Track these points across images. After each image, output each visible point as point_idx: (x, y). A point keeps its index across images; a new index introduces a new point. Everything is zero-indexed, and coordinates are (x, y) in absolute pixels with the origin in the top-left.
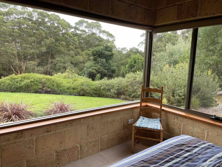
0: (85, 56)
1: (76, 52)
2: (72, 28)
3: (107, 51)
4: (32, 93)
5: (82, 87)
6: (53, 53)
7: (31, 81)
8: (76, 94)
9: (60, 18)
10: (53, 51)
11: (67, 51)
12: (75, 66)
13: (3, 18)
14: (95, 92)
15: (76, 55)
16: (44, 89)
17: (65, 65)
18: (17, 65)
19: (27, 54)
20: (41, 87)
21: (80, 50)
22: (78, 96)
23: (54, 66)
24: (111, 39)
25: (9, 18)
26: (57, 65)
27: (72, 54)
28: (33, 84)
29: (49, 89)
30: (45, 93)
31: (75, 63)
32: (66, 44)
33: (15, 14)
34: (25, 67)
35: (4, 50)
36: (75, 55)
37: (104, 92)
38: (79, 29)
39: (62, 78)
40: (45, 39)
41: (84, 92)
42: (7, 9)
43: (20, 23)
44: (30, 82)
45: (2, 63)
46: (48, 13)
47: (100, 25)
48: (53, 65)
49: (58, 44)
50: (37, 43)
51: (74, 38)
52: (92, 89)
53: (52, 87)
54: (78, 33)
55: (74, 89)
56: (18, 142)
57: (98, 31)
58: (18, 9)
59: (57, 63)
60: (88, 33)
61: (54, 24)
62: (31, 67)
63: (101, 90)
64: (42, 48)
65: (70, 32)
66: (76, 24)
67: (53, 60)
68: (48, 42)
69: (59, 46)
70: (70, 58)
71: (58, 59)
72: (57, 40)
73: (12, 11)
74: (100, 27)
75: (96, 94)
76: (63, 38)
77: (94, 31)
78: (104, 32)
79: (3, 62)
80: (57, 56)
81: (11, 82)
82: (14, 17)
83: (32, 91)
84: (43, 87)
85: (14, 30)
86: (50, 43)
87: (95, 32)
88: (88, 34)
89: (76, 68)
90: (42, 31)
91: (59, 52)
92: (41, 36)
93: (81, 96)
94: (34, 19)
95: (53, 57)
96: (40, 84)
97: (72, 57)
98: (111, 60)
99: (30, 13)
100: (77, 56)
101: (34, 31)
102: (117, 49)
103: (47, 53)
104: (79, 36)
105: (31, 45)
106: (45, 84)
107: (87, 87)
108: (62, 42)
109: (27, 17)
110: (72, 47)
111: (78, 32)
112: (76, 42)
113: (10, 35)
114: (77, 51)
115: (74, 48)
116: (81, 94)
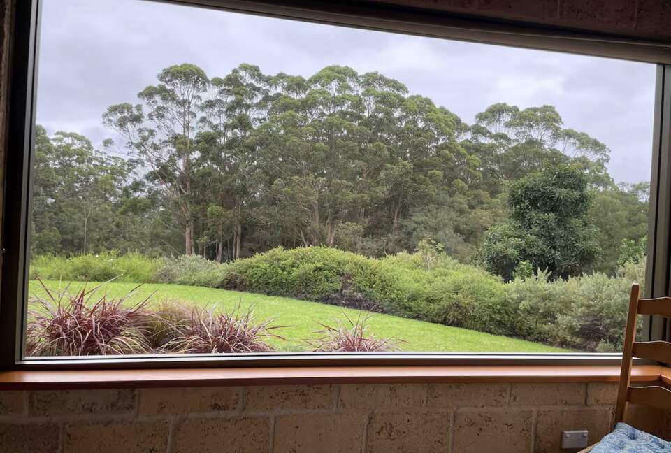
0: (501, 211)
1: (474, 199)
2: (466, 129)
3: (561, 186)
4: (316, 300)
5: (455, 296)
6: (406, 201)
7: (317, 269)
8: (435, 319)
9: (434, 106)
10: (406, 197)
11: (447, 197)
12: (465, 241)
13: (294, 117)
14: (497, 317)
15: (472, 207)
16: (347, 292)
17: (438, 235)
18: (314, 231)
19: (341, 203)
20: (339, 288)
21: (485, 195)
22: (441, 323)
23: (407, 236)
24: (592, 157)
25: (308, 115)
26: (415, 233)
27: (460, 203)
28: (319, 278)
29: (360, 295)
30: (348, 306)
31: (468, 231)
32: (445, 177)
33: (323, 105)
34: (335, 239)
35: (288, 194)
36: (470, 208)
37: (531, 321)
38: (488, 132)
39: (406, 265)
40: (387, 165)
41: (461, 313)
42: (305, 93)
43: (331, 125)
44: (314, 271)
45: (282, 226)
46: (402, 95)
47: (557, 115)
48: (403, 236)
49: (422, 177)
50: (368, 175)
51: (470, 159)
52: (488, 307)
53: (368, 288)
54: (483, 144)
55: (430, 300)
56: (117, 423)
57: (550, 132)
58: (331, 91)
59: (415, 230)
60: (514, 141)
61: (414, 122)
62: (348, 239)
63: (520, 312)
64: (380, 188)
65: (459, 141)
66: (481, 117)
67: (406, 222)
68: (395, 170)
69: (424, 181)
70: (454, 215)
71: (417, 217)
72: (419, 167)
73: (315, 98)
74: (556, 121)
75: (499, 324)
76: (437, 158)
77: (535, 134)
78: (569, 134)
79: (284, 224)
80: (417, 209)
81: (270, 266)
82: (319, 112)
83: (316, 297)
84: (345, 286)
85: (317, 145)
86: (400, 175)
87: (539, 138)
88: (513, 145)
89: (470, 245)
90: (383, 142)
91: (424, 199)
92: (380, 156)
93: (450, 325)
94: (366, 114)
95: (405, 213)
96: (337, 279)
97: (458, 213)
98: (578, 217)
99: (357, 99)
100: (474, 210)
101: (363, 145)
102: (617, 189)
103: (391, 202)
104: (485, 151)
105: (353, 179)
106: (349, 278)
107: (472, 298)
108: (434, 171)
109: (350, 110)
110: (461, 183)
111: (483, 140)
112: (475, 169)
113: (307, 157)
114: (476, 196)
115: (466, 186)
116: (450, 318)
